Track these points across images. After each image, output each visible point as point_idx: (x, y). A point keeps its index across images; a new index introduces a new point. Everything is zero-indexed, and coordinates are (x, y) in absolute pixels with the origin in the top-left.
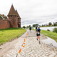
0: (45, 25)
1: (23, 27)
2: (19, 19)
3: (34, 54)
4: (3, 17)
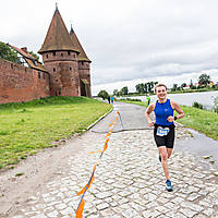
0: (185, 85)
1: (100, 96)
2: (83, 62)
3: (142, 196)
4: (24, 57)
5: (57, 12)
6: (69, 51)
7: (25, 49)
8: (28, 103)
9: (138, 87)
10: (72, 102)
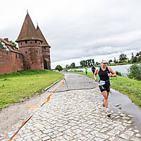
0: (111, 61)
1: (56, 69)
2: (45, 47)
3: (72, 131)
4: (6, 45)
5: (28, 15)
6: (36, 40)
7: (7, 39)
8: (9, 75)
9: (81, 63)
10: (38, 73)
